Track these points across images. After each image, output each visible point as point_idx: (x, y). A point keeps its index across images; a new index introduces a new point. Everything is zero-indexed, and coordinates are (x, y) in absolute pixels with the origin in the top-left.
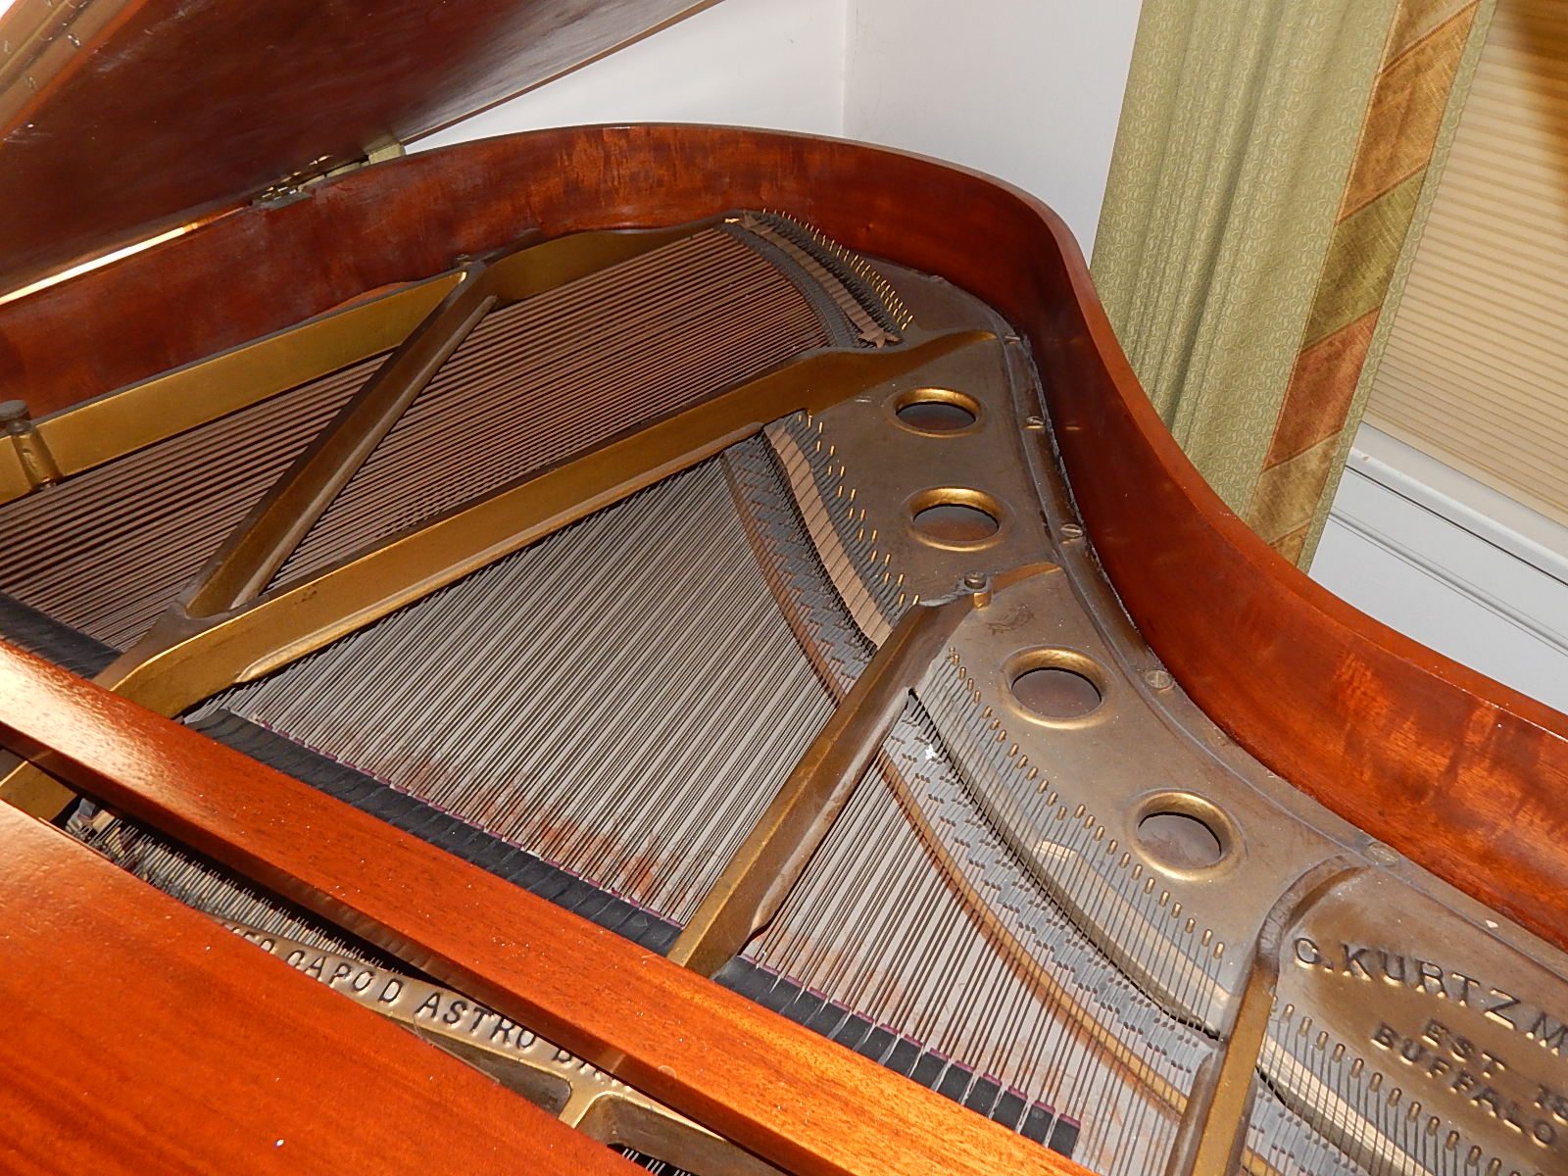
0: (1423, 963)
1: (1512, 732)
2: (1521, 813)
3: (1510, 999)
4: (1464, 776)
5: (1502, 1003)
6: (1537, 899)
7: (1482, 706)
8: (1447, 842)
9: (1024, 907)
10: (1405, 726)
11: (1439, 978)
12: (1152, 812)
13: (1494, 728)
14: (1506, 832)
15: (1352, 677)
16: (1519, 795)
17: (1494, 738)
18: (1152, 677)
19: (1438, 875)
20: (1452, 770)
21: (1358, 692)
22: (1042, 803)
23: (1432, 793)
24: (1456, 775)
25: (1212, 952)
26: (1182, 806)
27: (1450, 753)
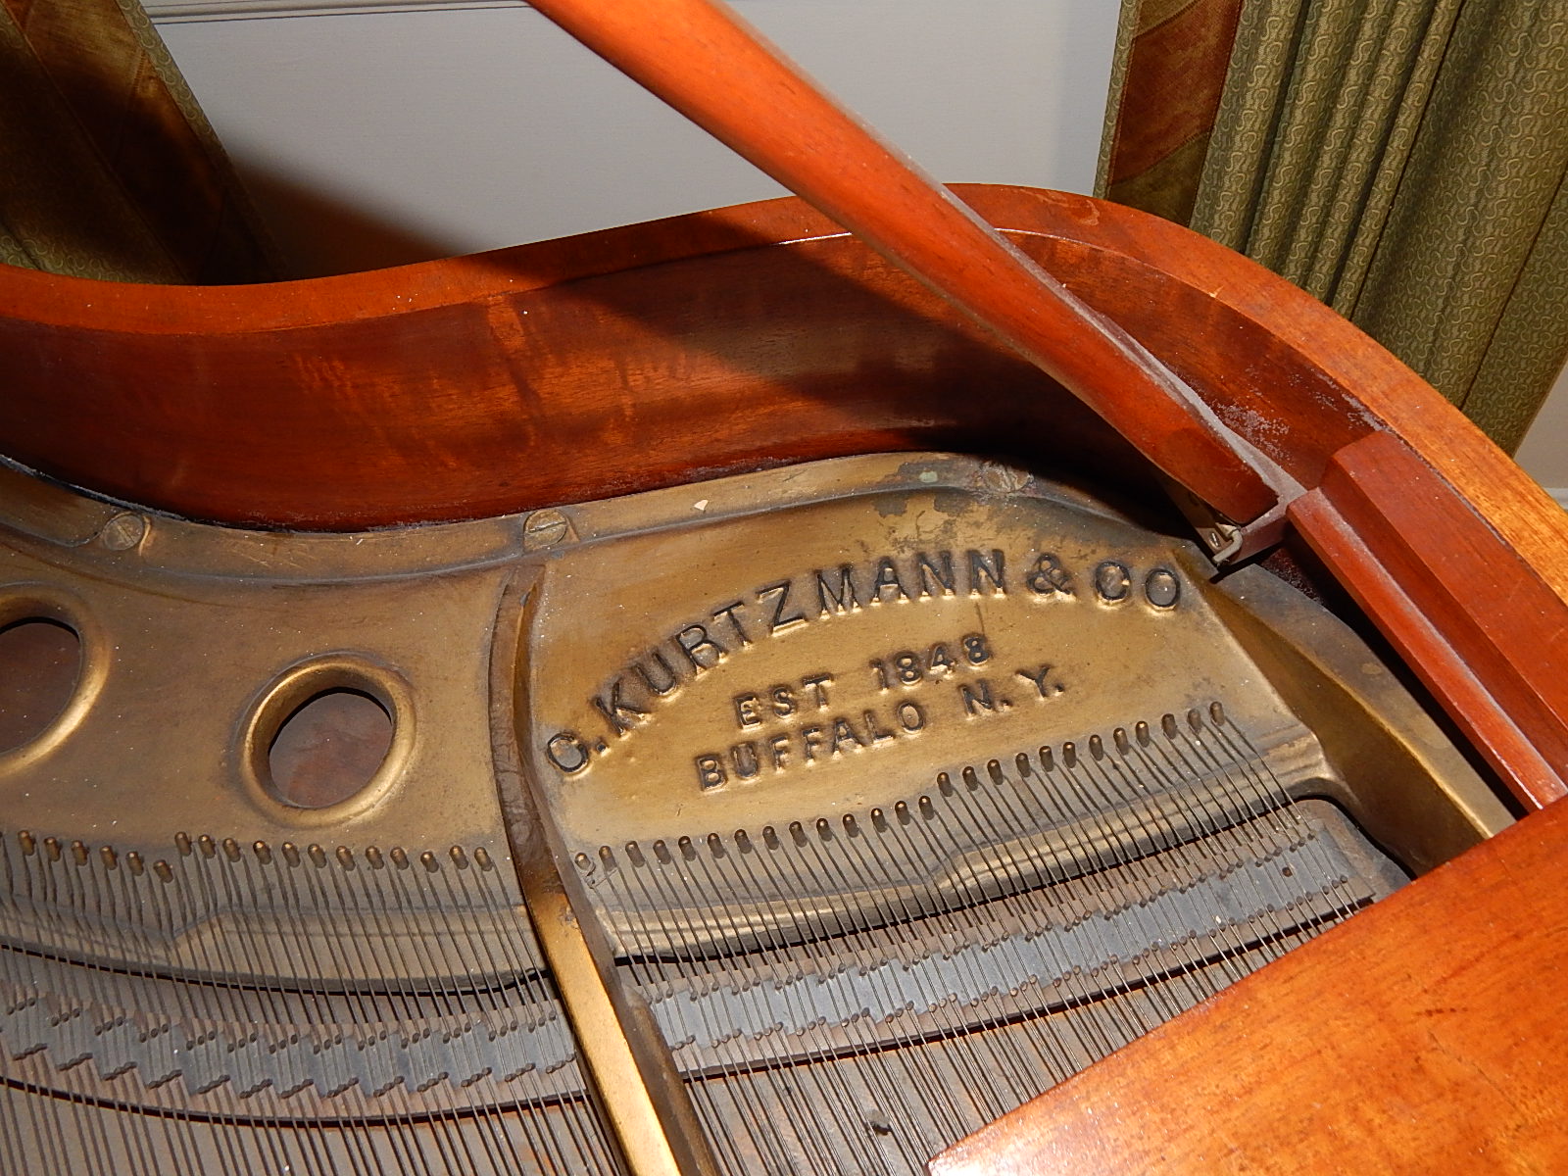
0: (678, 636)
1: (543, 309)
2: (631, 379)
3: (781, 589)
4: (544, 389)
5: (776, 604)
6: (718, 440)
7: (488, 307)
8: (591, 458)
9: (228, 1064)
10: (436, 386)
11: (705, 640)
12: (268, 741)
13: (524, 321)
14: (634, 405)
15: (323, 379)
16: (612, 364)
17: (533, 329)
18: (112, 538)
19: (615, 495)
20: (525, 391)
21: (348, 389)
22: (128, 880)
23: (530, 428)
24: (535, 393)
25: (477, 867)
26: (294, 697)
27: (506, 377)
